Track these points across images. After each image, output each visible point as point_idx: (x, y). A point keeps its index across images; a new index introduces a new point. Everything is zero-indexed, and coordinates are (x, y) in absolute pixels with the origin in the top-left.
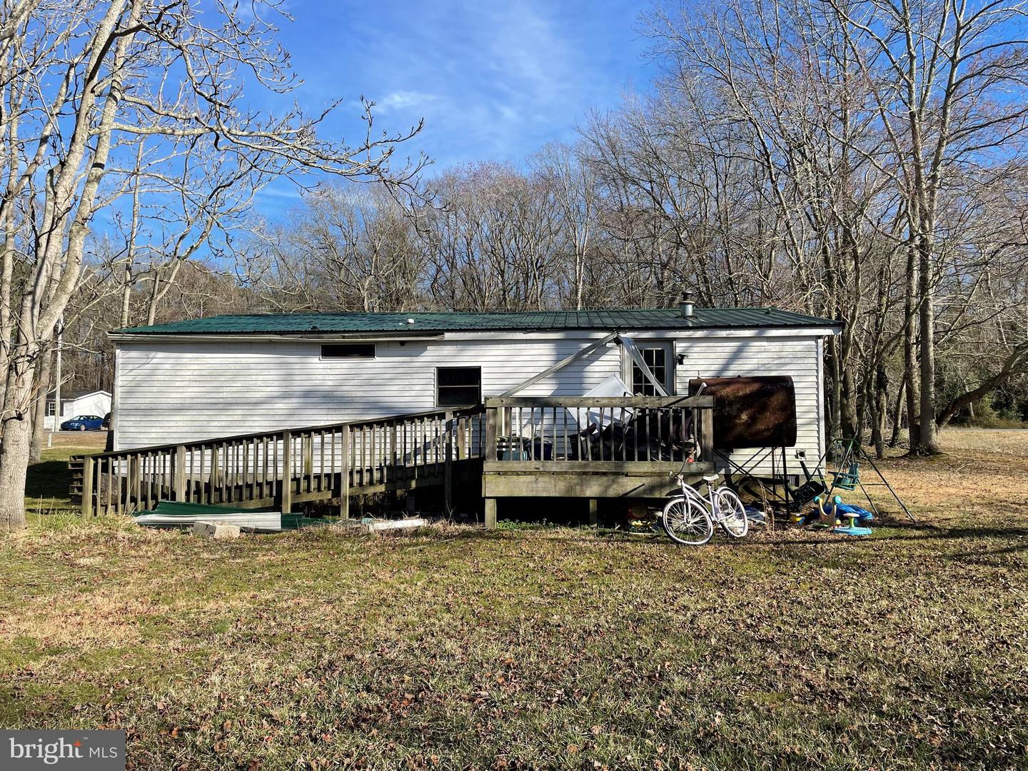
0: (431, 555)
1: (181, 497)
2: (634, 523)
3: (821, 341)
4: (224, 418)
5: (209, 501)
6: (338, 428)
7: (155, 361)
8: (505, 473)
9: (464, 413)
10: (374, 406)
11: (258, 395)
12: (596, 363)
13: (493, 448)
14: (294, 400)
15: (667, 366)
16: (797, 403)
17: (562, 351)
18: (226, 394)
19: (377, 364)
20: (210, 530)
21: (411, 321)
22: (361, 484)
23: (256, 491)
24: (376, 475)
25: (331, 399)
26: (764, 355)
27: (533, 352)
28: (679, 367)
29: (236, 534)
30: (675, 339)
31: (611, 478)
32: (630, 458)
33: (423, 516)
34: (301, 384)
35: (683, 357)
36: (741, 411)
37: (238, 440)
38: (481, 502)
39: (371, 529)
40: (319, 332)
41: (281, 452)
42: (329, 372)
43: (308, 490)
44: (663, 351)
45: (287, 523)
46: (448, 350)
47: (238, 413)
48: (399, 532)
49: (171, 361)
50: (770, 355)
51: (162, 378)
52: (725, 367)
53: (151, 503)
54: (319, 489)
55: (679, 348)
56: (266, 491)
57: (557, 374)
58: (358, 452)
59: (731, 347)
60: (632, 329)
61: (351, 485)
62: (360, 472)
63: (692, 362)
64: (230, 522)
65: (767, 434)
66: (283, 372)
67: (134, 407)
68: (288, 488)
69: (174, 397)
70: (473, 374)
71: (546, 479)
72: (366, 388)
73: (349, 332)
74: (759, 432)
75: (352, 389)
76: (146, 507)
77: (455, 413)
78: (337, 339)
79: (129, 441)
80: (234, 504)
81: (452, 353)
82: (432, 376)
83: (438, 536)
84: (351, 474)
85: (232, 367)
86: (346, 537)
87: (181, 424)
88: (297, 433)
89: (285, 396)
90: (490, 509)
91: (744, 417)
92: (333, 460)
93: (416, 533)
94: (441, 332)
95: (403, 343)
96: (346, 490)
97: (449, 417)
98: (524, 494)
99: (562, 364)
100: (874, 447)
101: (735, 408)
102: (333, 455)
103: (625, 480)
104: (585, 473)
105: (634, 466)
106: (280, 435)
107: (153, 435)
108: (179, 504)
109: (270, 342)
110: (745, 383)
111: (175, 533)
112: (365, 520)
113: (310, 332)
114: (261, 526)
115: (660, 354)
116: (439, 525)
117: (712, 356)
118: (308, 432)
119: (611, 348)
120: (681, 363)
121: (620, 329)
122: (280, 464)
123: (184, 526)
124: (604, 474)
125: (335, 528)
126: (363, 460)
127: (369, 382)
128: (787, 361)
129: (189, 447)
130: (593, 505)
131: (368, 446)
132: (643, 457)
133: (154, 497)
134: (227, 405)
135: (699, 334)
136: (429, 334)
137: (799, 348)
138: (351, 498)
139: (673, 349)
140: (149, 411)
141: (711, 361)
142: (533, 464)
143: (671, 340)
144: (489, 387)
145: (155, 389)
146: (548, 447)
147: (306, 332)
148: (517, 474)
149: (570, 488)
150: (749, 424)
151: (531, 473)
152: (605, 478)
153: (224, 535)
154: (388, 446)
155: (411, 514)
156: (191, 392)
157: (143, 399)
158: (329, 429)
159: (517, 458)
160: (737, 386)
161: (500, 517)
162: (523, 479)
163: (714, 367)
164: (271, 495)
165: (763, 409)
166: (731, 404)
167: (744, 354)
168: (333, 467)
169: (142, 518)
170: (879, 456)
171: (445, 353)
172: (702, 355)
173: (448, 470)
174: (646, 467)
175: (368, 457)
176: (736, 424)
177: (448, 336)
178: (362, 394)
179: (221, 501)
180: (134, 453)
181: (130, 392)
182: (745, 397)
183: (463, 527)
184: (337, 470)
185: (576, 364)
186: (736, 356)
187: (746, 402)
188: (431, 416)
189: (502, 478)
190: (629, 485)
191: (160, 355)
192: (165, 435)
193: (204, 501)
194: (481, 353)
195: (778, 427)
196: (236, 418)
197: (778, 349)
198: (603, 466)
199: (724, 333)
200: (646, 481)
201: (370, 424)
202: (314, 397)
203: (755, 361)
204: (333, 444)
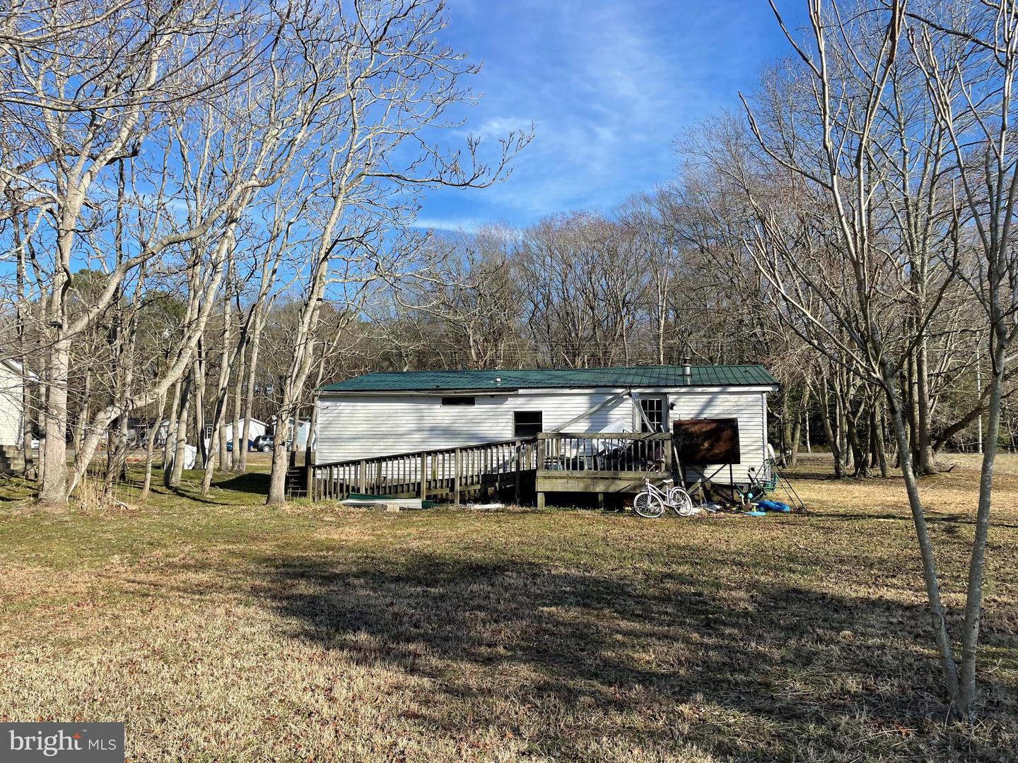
0: (502, 518)
1: (363, 491)
2: (626, 508)
3: (764, 395)
4: (382, 444)
5: (378, 494)
6: (453, 451)
7: (340, 408)
8: (549, 478)
9: (528, 442)
10: (473, 436)
11: (404, 429)
12: (617, 409)
13: (542, 463)
14: (426, 433)
15: (663, 411)
16: (740, 435)
17: (595, 401)
18: (383, 429)
19: (476, 409)
20: (385, 507)
21: (499, 380)
22: (466, 484)
23: (405, 488)
24: (475, 479)
25: (447, 432)
26: (728, 404)
27: (576, 402)
28: (671, 411)
29: (398, 510)
30: (668, 393)
31: (611, 481)
32: (623, 469)
33: (502, 503)
34: (429, 422)
35: (673, 405)
36: (704, 441)
37: (395, 457)
38: (535, 494)
39: (472, 508)
40: (440, 389)
41: (419, 465)
42: (446, 414)
43: (436, 487)
44: (660, 401)
45: (425, 506)
46: (521, 400)
47: (390, 441)
48: (488, 510)
49: (350, 408)
50: (731, 404)
51: (344, 418)
52: (701, 412)
53: (345, 494)
54: (442, 487)
55: (671, 399)
56: (411, 488)
57: (591, 416)
58: (464, 466)
59: (705, 398)
60: (639, 387)
61: (461, 485)
62: (466, 477)
63: (680, 408)
64: (395, 504)
65: (721, 455)
66: (418, 415)
67: (327, 436)
68: (424, 486)
69: (351, 431)
70: (537, 416)
71: (573, 481)
72: (469, 425)
73: (459, 389)
74: (716, 455)
75: (461, 426)
76: (343, 497)
77: (521, 442)
78: (451, 394)
79: (324, 458)
80: (393, 495)
81: (525, 402)
82: (511, 417)
83: (509, 512)
84: (461, 478)
85: (387, 411)
86: (459, 512)
87: (355, 447)
88: (429, 453)
89: (419, 430)
90: (541, 499)
91: (706, 445)
92: (450, 471)
93: (497, 511)
94: (516, 389)
95: (492, 396)
96: (457, 487)
97: (518, 444)
98: (560, 490)
99: (594, 409)
100: (899, 468)
101: (700, 439)
102: (450, 467)
103: (618, 482)
104: (596, 478)
105: (625, 474)
106: (419, 454)
107: (339, 455)
108: (362, 495)
109: (411, 395)
110: (707, 423)
111: (364, 509)
112: (468, 505)
113: (435, 390)
114: (411, 506)
115: (659, 403)
116: (511, 508)
117: (692, 404)
118: (436, 452)
119: (627, 399)
120: (672, 409)
121: (631, 387)
122: (419, 473)
123: (368, 506)
124: (607, 478)
125: (452, 508)
126: (467, 471)
127: (472, 422)
128: (743, 407)
129: (367, 461)
130: (601, 498)
131: (470, 462)
132: (630, 469)
133: (347, 490)
134: (384, 436)
135: (683, 390)
136: (509, 391)
137: (749, 399)
138: (460, 492)
139: (667, 399)
140: (336, 440)
141: (692, 408)
142: (566, 472)
143: (666, 394)
144: (548, 424)
145: (340, 426)
146: (582, 463)
147: (432, 390)
148: (556, 478)
149: (587, 487)
150: (708, 450)
151: (564, 478)
152: (607, 481)
153: (392, 510)
154: (482, 462)
155: (495, 502)
156: (361, 428)
157: (332, 433)
158: (448, 451)
159: (556, 469)
160: (703, 425)
161: (547, 504)
162: (559, 481)
163: (693, 412)
164: (414, 490)
165: (718, 439)
166: (698, 437)
167: (714, 403)
168: (450, 475)
169: (344, 502)
170: (884, 476)
171: (519, 402)
172: (686, 404)
173: (518, 477)
174: (631, 474)
175: (470, 469)
176: (701, 450)
177: (521, 391)
178: (466, 429)
179: (385, 493)
180: (330, 466)
181: (326, 427)
182: (707, 432)
183: (524, 508)
184: (452, 477)
185: (604, 409)
186: (708, 404)
187: (707, 435)
188: (508, 443)
189: (547, 481)
190: (621, 486)
191: (343, 404)
192: (346, 455)
193: (375, 493)
194: (542, 402)
195: (727, 452)
196: (390, 444)
197: (736, 400)
198: (606, 474)
199: (700, 390)
200: (632, 483)
201: (472, 448)
202: (435, 431)
203: (721, 408)
204: (450, 460)
